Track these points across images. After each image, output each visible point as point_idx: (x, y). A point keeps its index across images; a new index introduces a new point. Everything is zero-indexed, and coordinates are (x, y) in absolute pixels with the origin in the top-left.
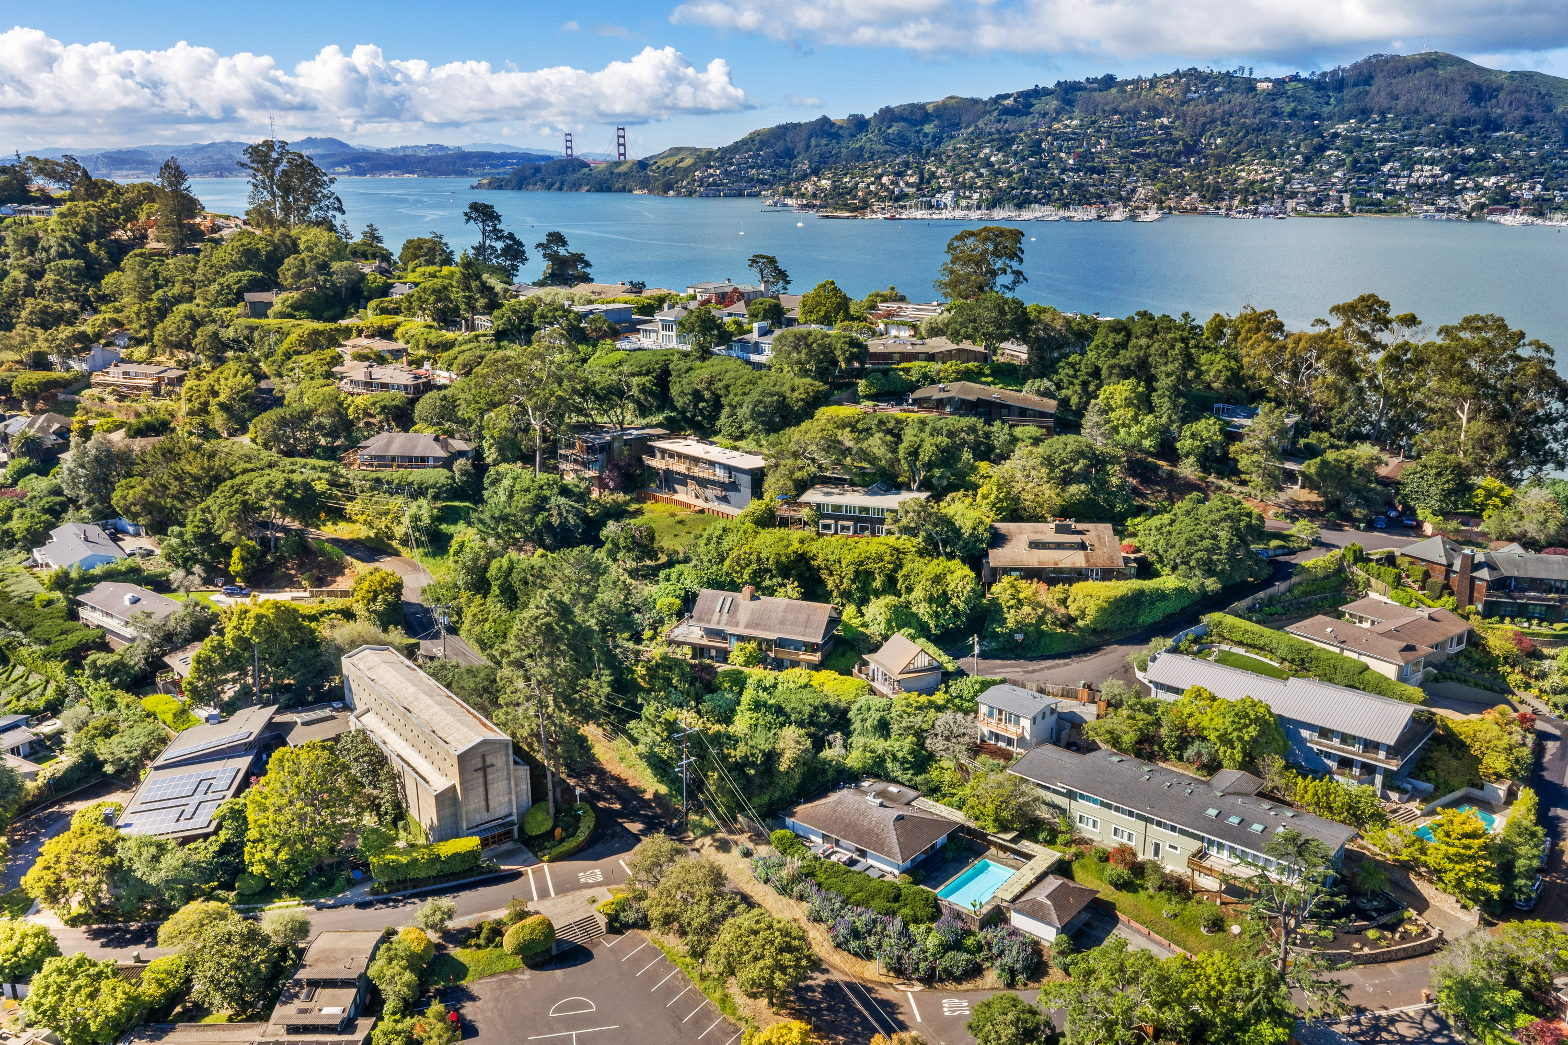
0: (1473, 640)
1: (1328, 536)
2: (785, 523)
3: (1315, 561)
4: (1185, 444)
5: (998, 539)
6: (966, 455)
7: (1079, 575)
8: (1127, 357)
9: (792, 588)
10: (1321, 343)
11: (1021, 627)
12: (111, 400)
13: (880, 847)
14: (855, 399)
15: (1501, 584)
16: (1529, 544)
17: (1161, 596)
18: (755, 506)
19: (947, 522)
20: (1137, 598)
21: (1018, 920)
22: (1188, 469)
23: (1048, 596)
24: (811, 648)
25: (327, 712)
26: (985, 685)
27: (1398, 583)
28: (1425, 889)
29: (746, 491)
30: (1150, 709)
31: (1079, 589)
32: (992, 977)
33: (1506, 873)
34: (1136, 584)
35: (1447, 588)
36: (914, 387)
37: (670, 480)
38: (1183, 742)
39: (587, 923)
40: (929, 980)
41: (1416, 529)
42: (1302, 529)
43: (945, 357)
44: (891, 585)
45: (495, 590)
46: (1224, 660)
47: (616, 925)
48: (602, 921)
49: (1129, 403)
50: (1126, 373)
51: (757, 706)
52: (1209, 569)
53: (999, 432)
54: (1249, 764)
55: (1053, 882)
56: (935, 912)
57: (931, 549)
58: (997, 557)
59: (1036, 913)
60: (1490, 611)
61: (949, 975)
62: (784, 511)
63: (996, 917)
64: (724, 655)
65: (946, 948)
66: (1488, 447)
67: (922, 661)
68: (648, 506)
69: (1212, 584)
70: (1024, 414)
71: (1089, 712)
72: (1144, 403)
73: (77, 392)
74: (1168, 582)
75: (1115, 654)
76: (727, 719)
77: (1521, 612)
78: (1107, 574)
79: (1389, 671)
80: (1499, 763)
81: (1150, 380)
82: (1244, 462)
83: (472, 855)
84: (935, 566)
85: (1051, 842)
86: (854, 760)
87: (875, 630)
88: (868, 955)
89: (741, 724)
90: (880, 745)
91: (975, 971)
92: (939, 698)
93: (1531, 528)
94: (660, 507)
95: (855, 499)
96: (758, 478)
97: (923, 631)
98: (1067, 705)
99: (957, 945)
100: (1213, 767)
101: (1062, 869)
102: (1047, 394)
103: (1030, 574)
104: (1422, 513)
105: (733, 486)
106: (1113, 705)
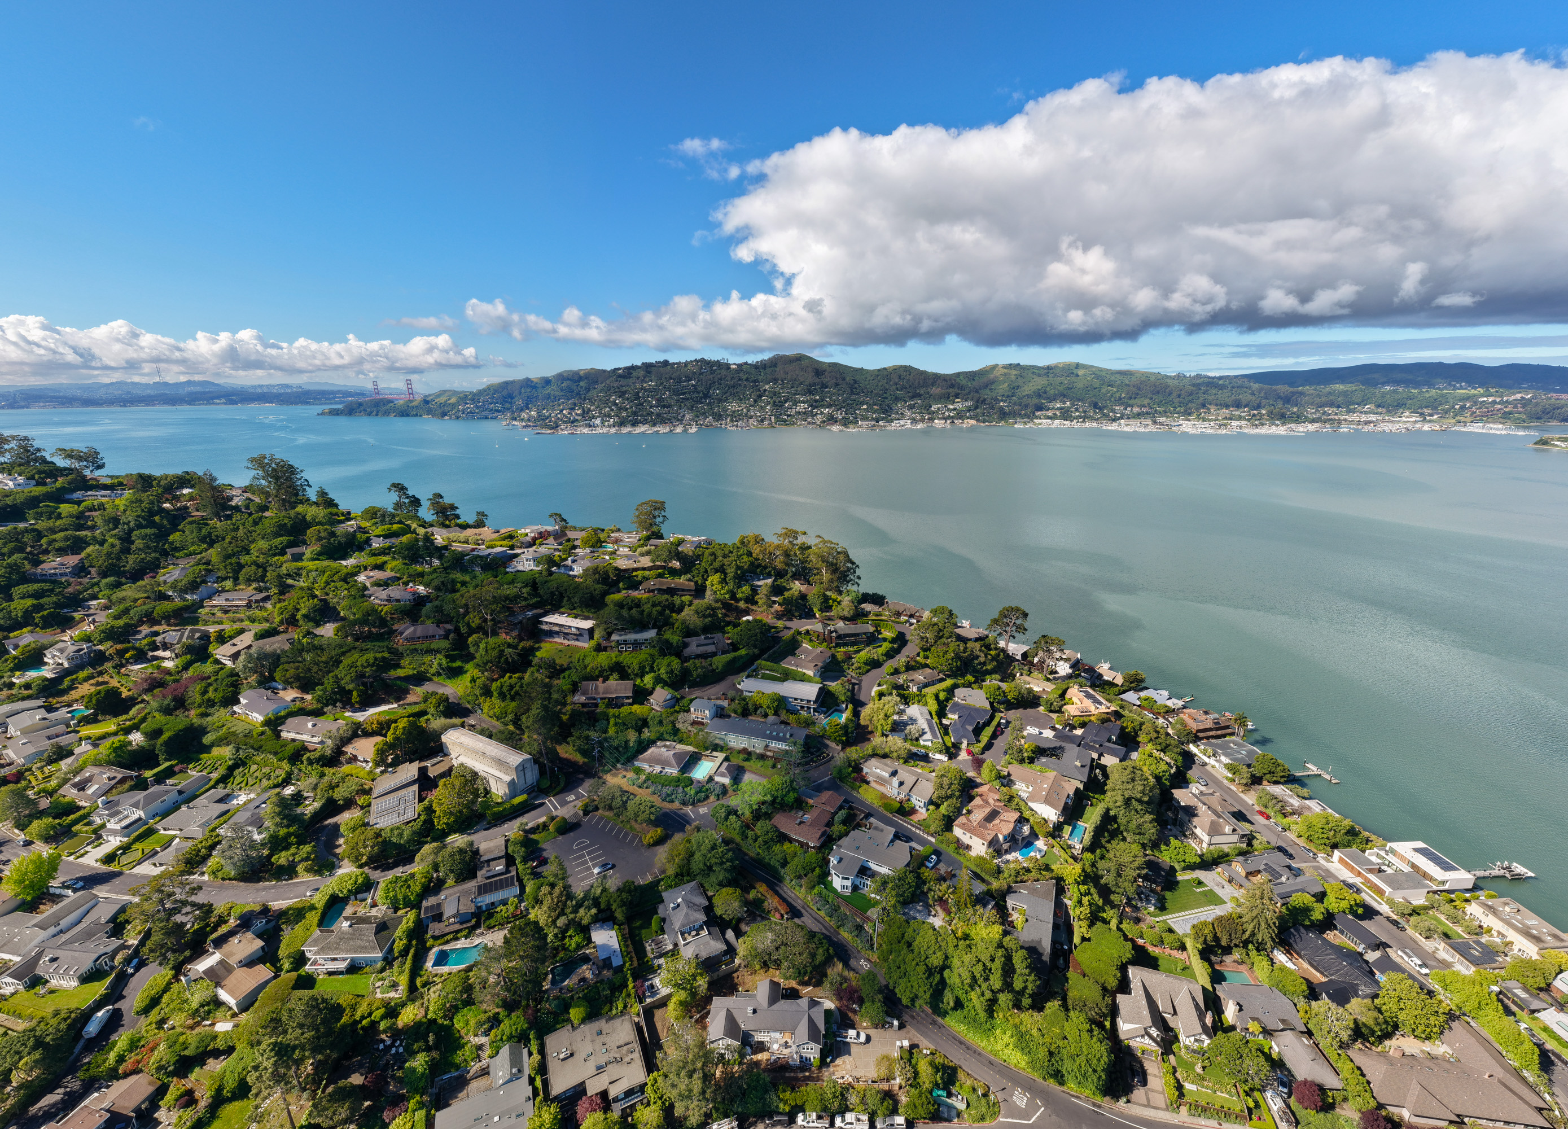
0: (833, 656)
1: (789, 624)
2: (605, 649)
3: (787, 635)
4: (739, 595)
5: (686, 645)
6: (667, 612)
7: (714, 654)
8: (716, 565)
9: (615, 675)
10: (778, 547)
11: (698, 676)
12: (219, 614)
13: (670, 765)
14: (619, 591)
15: (839, 637)
16: (844, 619)
17: (741, 657)
18: (593, 643)
19: (667, 641)
20: (734, 660)
21: (717, 779)
22: (742, 605)
23: (705, 663)
24: (628, 698)
25: (439, 759)
26: (692, 701)
27: (811, 640)
28: (828, 742)
29: (587, 636)
30: (744, 699)
31: (715, 659)
32: (712, 798)
33: (846, 734)
34: (733, 655)
35: (824, 640)
36: (640, 583)
37: (551, 634)
38: (756, 709)
39: (576, 814)
40: (693, 804)
41: (814, 616)
42: (780, 624)
43: (650, 569)
44: (652, 670)
45: (495, 694)
46: (765, 677)
47: (586, 813)
48: (581, 813)
49: (720, 583)
50: (717, 571)
51: (616, 724)
52: (755, 646)
53: (677, 600)
54: (776, 713)
55: (725, 764)
56: (691, 781)
57: (663, 654)
58: (687, 652)
59: (722, 775)
60: (838, 645)
61: (699, 801)
62: (604, 643)
63: (711, 779)
64: (596, 705)
65: (697, 793)
66: (831, 581)
67: (669, 696)
68: (543, 645)
69: (756, 651)
70: (684, 591)
71: (725, 703)
72: (724, 581)
73: (195, 612)
74: (743, 652)
75: (730, 679)
76: (606, 731)
77: (845, 645)
78: (724, 652)
79: (810, 673)
80: (843, 698)
81: (726, 574)
82: (760, 602)
83: (525, 801)
84: (666, 660)
85: (721, 751)
86: (653, 736)
87: (649, 686)
88: (672, 801)
89: (611, 731)
90: (662, 729)
91: (707, 797)
92: (677, 708)
93: (846, 613)
94: (548, 645)
95: (632, 637)
96: (591, 631)
97: (666, 684)
98: (719, 702)
99: (700, 791)
100: (766, 715)
101: (726, 759)
102: (690, 580)
103: (698, 656)
104: (815, 610)
105: (581, 635)
106: (732, 700)
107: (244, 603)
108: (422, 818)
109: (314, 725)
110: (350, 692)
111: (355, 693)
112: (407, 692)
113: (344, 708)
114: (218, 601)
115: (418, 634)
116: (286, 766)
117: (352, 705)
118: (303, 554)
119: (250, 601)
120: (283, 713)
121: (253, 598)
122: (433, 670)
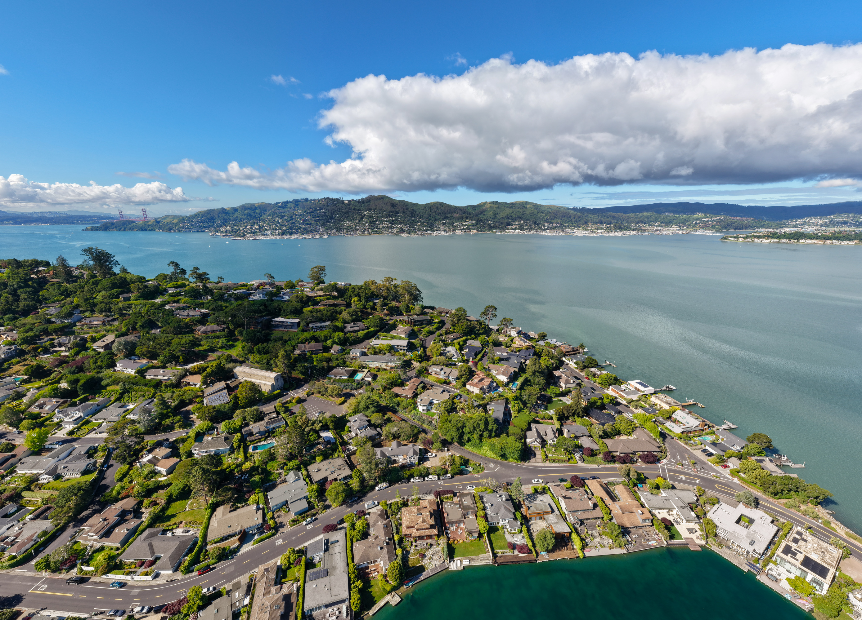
0: (413, 330)
1: (392, 318)
2: (306, 331)
3: (391, 322)
4: (368, 306)
5: (345, 327)
6: (334, 314)
7: (358, 331)
8: (356, 293)
9: (313, 341)
10: (384, 286)
11: (352, 340)
12: (86, 329)
13: (344, 375)
14: (309, 306)
15: (415, 322)
16: (417, 315)
17: (371, 331)
18: (300, 328)
19: (336, 326)
20: (368, 332)
21: (366, 379)
22: (369, 310)
23: (355, 335)
24: (321, 350)
25: (233, 380)
26: (350, 350)
27: (402, 324)
28: (413, 362)
29: (296, 326)
30: (374, 348)
31: (359, 333)
32: (364, 387)
33: (421, 358)
34: (367, 331)
35: (409, 323)
36: (319, 302)
37: (277, 326)
38: (380, 351)
39: (303, 396)
40: (356, 389)
41: (403, 315)
42: (388, 318)
43: (323, 296)
44: (331, 338)
45: (256, 352)
46: (382, 339)
47: (308, 396)
48: (306, 396)
49: (358, 301)
50: (356, 296)
51: (317, 360)
52: (377, 326)
53: (338, 309)
54: (390, 352)
55: (369, 373)
56: (354, 381)
57: (335, 331)
58: (346, 330)
59: (368, 377)
60: (415, 325)
61: (359, 388)
62: (306, 328)
63: (363, 379)
64: (306, 354)
65: (357, 385)
66: (410, 300)
67: (340, 348)
68: (274, 332)
69: (378, 329)
70: (341, 305)
71: (366, 350)
72: (360, 300)
73: (72, 328)
74: (372, 329)
75: (367, 341)
76: (313, 363)
77: (418, 325)
78: (363, 330)
79: (403, 336)
80: (418, 345)
81: (360, 298)
82: (378, 309)
83: (279, 393)
84: (337, 334)
85: (366, 369)
86: (334, 365)
87: (330, 345)
88: (347, 389)
89: (315, 363)
90: (338, 362)
91: (362, 387)
92: (344, 353)
93: (418, 313)
94: (276, 332)
95: (319, 325)
96: (298, 324)
97: (337, 344)
98: (363, 350)
99: (359, 384)
100: (385, 354)
101: (369, 371)
102: (343, 301)
103: (351, 332)
104: (403, 312)
105: (293, 325)
106: (369, 348)
107: (101, 322)
108: (233, 401)
109: (164, 372)
110: (178, 357)
111: (181, 357)
112: (207, 356)
113: (176, 365)
114: (86, 322)
115: (209, 330)
116: (152, 390)
117: (180, 363)
118: (130, 297)
119: (104, 322)
120: (144, 368)
121: (106, 320)
122: (220, 345)
